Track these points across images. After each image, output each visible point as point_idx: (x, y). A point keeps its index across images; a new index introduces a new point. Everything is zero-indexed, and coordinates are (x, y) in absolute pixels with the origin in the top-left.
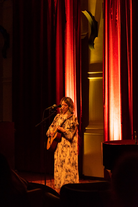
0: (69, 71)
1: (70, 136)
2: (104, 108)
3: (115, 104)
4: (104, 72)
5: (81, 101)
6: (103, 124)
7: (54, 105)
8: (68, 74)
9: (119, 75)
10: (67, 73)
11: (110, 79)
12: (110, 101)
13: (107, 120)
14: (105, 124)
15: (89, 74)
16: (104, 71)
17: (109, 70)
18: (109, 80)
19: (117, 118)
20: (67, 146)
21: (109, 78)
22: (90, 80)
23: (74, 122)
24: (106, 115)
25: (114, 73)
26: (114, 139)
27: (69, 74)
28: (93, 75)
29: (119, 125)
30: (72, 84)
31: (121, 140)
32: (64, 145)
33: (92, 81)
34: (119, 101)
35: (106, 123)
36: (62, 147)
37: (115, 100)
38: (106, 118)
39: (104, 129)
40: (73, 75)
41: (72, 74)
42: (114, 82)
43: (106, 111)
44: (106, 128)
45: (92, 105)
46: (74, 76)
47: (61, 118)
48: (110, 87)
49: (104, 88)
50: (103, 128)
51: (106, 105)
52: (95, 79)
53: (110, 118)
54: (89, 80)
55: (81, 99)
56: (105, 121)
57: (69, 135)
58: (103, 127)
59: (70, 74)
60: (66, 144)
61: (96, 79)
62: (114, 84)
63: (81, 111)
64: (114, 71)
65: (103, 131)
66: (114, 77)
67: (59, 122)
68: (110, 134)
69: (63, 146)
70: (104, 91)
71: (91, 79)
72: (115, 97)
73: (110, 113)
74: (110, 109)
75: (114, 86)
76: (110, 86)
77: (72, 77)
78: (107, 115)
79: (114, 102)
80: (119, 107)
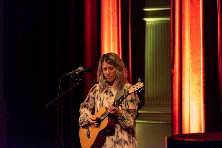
0: (109, 6)
1: (129, 122)
2: (172, 75)
3: (192, 66)
4: (172, 8)
5: (130, 61)
6: (170, 103)
7: (80, 68)
8: (106, 11)
9: (200, 14)
10: (104, 10)
11: (184, 21)
12: (183, 61)
13: (178, 96)
14: (174, 103)
15: (145, 11)
16: (172, 6)
17: (183, 4)
18: (183, 23)
19: (196, 93)
20: (123, 142)
21: (183, 19)
22: (147, 23)
23: (134, 98)
24: (176, 87)
25: (191, 10)
26: (190, 131)
27: (109, 11)
28: (153, 13)
29: (200, 106)
30: (114, 30)
31: (203, 132)
32: (116, 141)
33: (151, 24)
34: (200, 62)
35: (175, 101)
36: (113, 144)
37: (192, 59)
38: (176, 92)
39: (173, 114)
40: (116, 14)
41: (114, 11)
42: (191, 27)
43: (176, 80)
44: (176, 112)
45: (150, 69)
46: (118, 14)
47: (106, 92)
48: (183, 35)
49: (172, 37)
50: (170, 111)
51: (176, 69)
52: (155, 21)
53: (183, 92)
54: (145, 22)
55: (130, 58)
56: (174, 99)
57: (128, 120)
58: (171, 109)
59: (111, 12)
60: (120, 138)
61: (158, 21)
62: (191, 30)
63: (131, 79)
64: (191, 6)
65: (171, 116)
66: (191, 18)
67: (102, 99)
68: (183, 123)
69: (115, 143)
70: (172, 43)
71: (149, 21)
72: (192, 54)
73: (183, 84)
74: (183, 77)
75: (191, 34)
76: (185, 34)
77: (113, 17)
78: (179, 87)
79: (191, 63)
80: (200, 72)
